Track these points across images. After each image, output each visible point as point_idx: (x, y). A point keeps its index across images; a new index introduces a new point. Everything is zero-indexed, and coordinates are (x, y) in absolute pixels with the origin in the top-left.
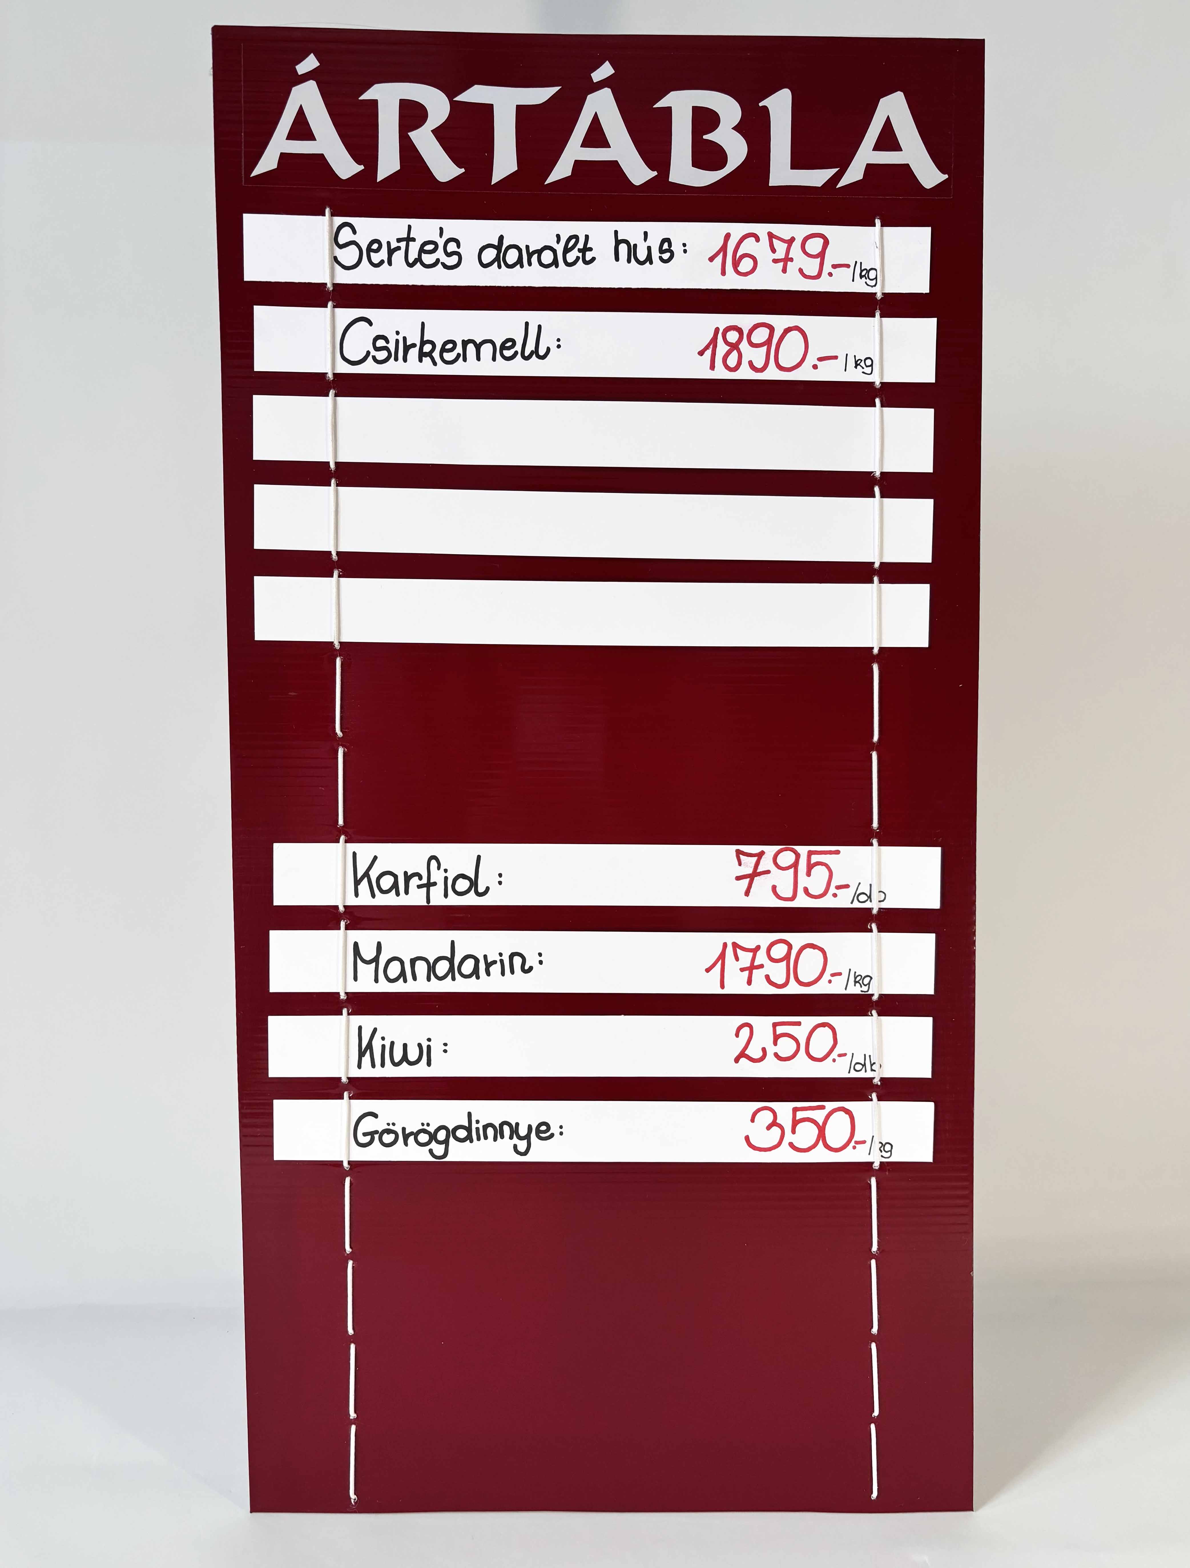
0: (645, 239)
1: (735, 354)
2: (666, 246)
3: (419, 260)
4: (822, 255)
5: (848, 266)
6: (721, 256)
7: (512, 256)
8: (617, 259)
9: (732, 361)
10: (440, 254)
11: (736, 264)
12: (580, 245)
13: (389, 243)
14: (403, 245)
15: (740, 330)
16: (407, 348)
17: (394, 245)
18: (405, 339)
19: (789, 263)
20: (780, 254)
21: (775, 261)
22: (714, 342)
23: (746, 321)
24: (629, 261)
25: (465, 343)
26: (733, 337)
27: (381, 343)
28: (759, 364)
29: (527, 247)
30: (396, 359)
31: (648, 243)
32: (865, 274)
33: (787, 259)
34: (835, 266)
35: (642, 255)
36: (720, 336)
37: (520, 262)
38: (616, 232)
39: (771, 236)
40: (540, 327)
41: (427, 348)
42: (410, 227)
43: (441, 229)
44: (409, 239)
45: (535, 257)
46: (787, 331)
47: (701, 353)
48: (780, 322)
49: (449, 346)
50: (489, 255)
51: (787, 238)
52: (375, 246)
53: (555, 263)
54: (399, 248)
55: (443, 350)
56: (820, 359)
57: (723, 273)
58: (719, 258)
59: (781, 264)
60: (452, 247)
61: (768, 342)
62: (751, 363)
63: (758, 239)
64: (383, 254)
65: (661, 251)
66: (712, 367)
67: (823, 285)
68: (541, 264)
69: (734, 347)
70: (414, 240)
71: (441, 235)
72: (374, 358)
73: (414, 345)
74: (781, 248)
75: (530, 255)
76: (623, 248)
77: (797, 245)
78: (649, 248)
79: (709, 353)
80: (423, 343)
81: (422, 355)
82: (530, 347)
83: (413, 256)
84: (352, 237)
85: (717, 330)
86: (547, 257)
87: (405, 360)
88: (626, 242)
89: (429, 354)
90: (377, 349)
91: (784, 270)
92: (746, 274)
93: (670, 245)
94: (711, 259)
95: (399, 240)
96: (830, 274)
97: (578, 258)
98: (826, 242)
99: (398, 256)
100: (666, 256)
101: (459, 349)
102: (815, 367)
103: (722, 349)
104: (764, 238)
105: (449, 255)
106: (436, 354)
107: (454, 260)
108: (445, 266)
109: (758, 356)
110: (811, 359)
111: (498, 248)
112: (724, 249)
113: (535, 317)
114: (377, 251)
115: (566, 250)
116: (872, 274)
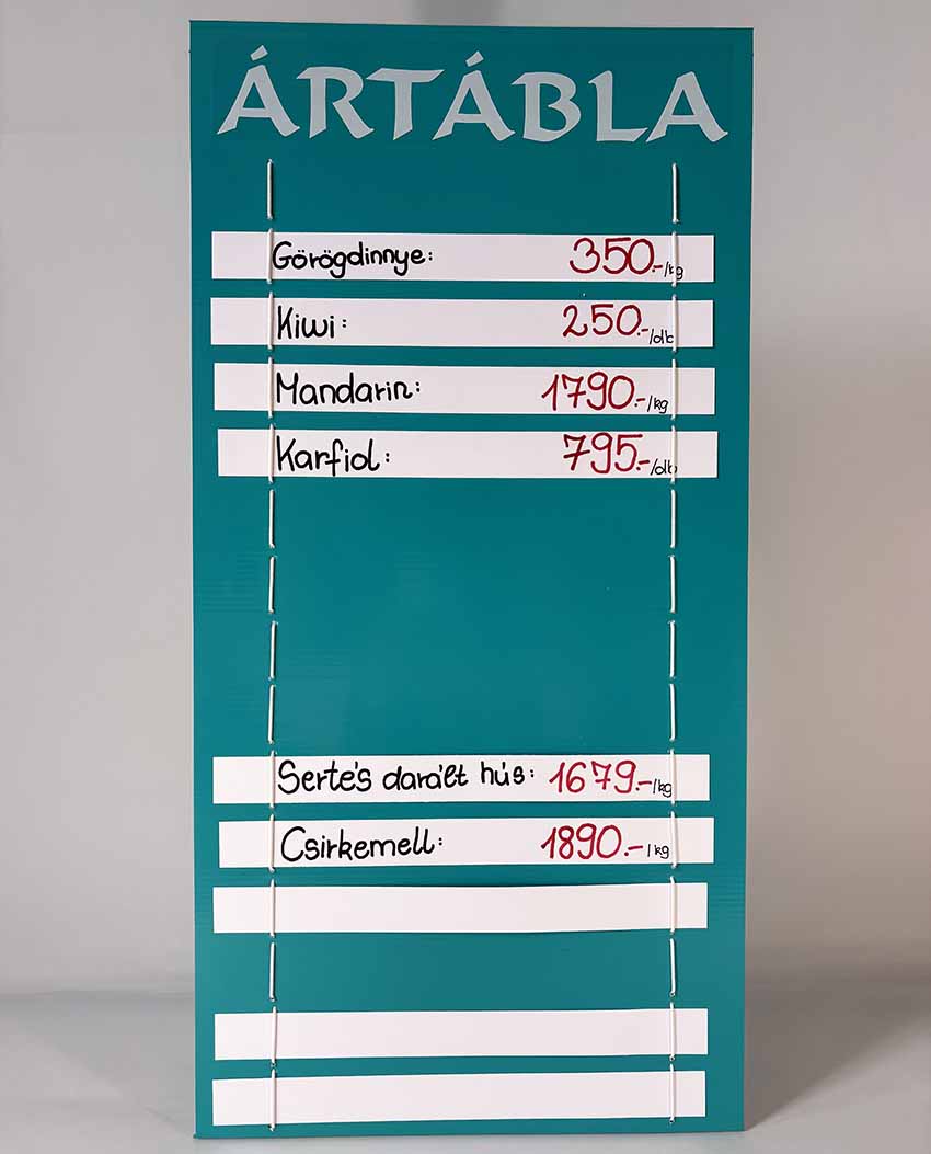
0: (504, 767)
1: (568, 846)
2: (518, 772)
3: (340, 785)
4: (631, 776)
5: (650, 783)
6: (558, 778)
7: (408, 781)
8: (483, 781)
9: (566, 851)
10: (356, 781)
11: (569, 784)
12: (457, 772)
13: (318, 774)
14: (329, 774)
15: (571, 830)
16: (330, 848)
17: (322, 775)
18: (329, 842)
19: (608, 783)
20: (601, 776)
21: (597, 781)
22: (552, 838)
23: (575, 823)
24: (492, 783)
25: (373, 843)
26: (566, 834)
27: (311, 845)
28: (586, 854)
29: (419, 774)
30: (323, 856)
31: (506, 770)
32: (662, 788)
33: (606, 780)
34: (640, 783)
35: (501, 778)
36: (557, 834)
37: (413, 784)
38: (482, 763)
39: (594, 764)
40: (427, 830)
41: (345, 847)
42: (334, 762)
43: (357, 763)
44: (333, 771)
45: (424, 781)
46: (605, 829)
47: (543, 846)
48: (600, 823)
49: (361, 846)
50: (391, 780)
51: (606, 764)
52: (309, 776)
53: (439, 785)
54: (326, 777)
55: (357, 849)
56: (630, 849)
57: (560, 790)
58: (557, 779)
59: (602, 784)
60: (364, 775)
61: (592, 837)
62: (579, 853)
63: (584, 766)
64: (314, 782)
65: (515, 776)
66: (552, 856)
67: (633, 796)
68: (428, 786)
69: (567, 841)
70: (336, 771)
71: (356, 767)
72: (307, 856)
73: (335, 846)
74: (601, 772)
75: (420, 780)
76: (488, 773)
77: (613, 769)
78: (506, 774)
79: (549, 845)
80: (342, 844)
81: (341, 853)
82: (420, 844)
83: (336, 782)
84: (293, 771)
85: (555, 829)
86: (433, 781)
87: (329, 856)
88: (489, 769)
89: (347, 852)
90: (308, 849)
91: (604, 788)
92: (576, 791)
93: (521, 771)
94: (551, 781)
95: (326, 772)
96: (637, 789)
97: (455, 781)
98: (634, 767)
99: (325, 783)
100: (519, 779)
101: (368, 848)
102: (626, 854)
103: (558, 842)
104: (590, 766)
105: (362, 781)
106: (352, 852)
107: (366, 784)
108: (359, 789)
109: (585, 848)
110: (623, 848)
111: (398, 775)
112: (560, 773)
113: (423, 823)
114: (310, 779)
115: (447, 776)
116: (668, 788)
